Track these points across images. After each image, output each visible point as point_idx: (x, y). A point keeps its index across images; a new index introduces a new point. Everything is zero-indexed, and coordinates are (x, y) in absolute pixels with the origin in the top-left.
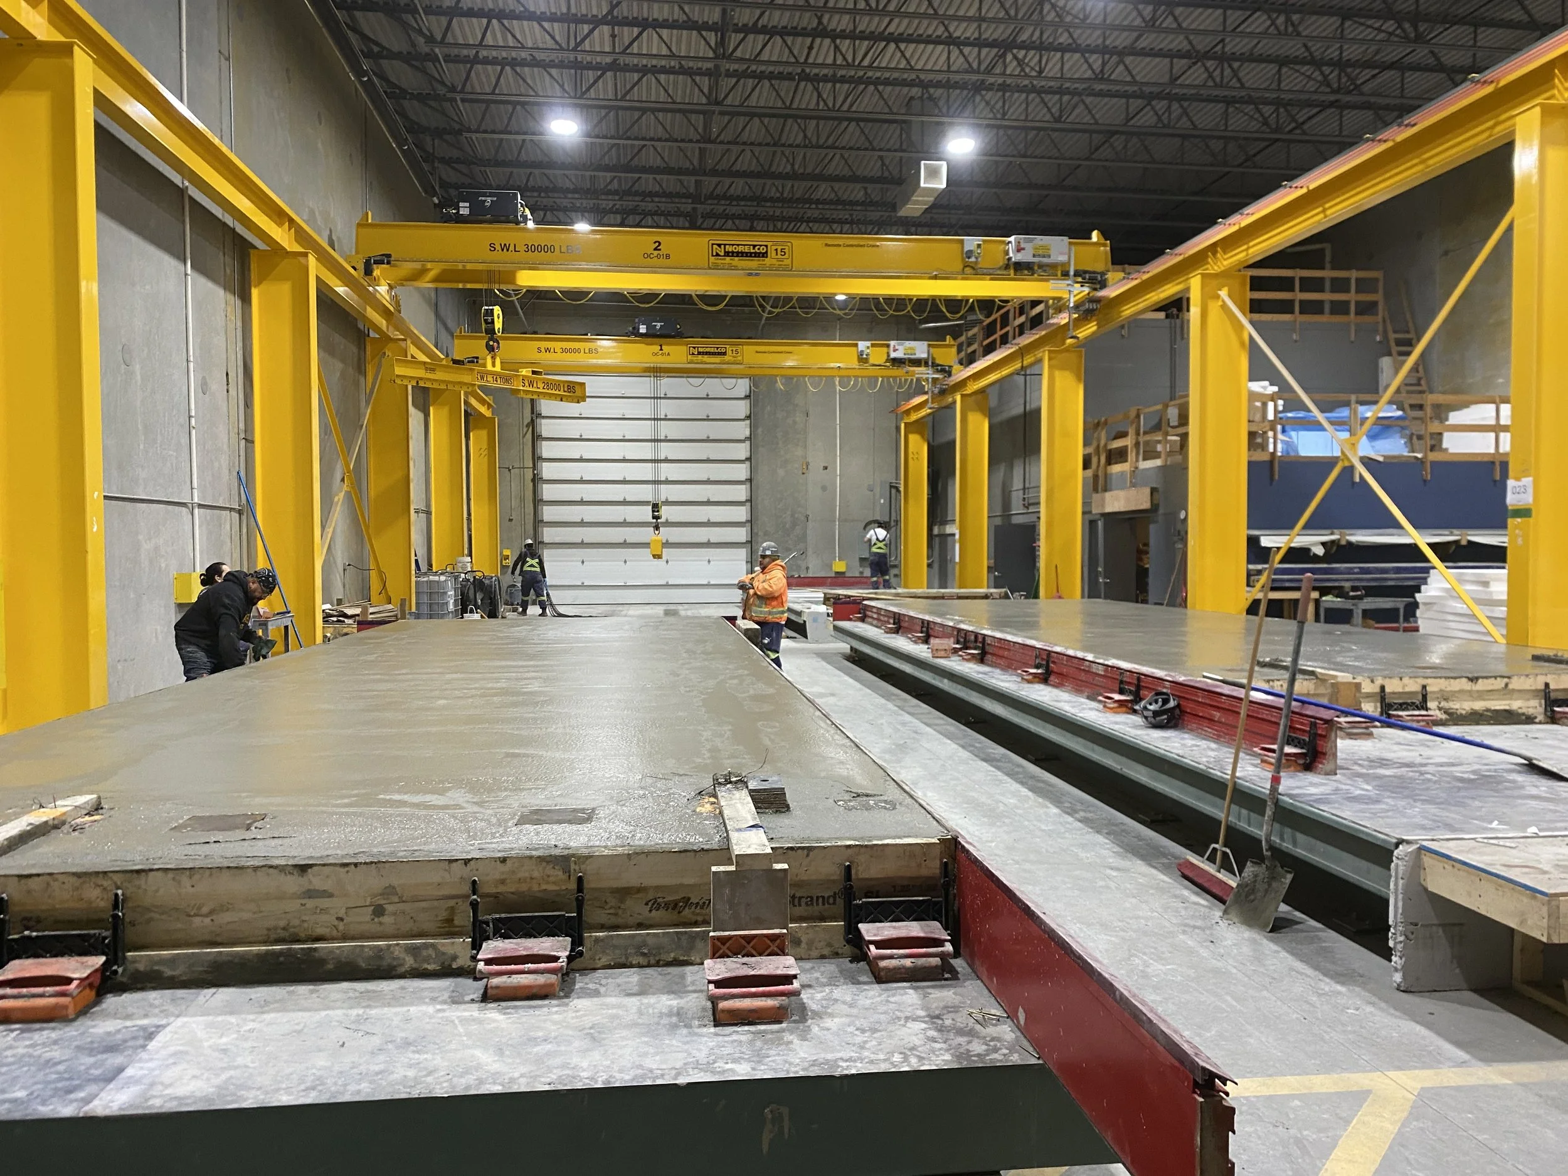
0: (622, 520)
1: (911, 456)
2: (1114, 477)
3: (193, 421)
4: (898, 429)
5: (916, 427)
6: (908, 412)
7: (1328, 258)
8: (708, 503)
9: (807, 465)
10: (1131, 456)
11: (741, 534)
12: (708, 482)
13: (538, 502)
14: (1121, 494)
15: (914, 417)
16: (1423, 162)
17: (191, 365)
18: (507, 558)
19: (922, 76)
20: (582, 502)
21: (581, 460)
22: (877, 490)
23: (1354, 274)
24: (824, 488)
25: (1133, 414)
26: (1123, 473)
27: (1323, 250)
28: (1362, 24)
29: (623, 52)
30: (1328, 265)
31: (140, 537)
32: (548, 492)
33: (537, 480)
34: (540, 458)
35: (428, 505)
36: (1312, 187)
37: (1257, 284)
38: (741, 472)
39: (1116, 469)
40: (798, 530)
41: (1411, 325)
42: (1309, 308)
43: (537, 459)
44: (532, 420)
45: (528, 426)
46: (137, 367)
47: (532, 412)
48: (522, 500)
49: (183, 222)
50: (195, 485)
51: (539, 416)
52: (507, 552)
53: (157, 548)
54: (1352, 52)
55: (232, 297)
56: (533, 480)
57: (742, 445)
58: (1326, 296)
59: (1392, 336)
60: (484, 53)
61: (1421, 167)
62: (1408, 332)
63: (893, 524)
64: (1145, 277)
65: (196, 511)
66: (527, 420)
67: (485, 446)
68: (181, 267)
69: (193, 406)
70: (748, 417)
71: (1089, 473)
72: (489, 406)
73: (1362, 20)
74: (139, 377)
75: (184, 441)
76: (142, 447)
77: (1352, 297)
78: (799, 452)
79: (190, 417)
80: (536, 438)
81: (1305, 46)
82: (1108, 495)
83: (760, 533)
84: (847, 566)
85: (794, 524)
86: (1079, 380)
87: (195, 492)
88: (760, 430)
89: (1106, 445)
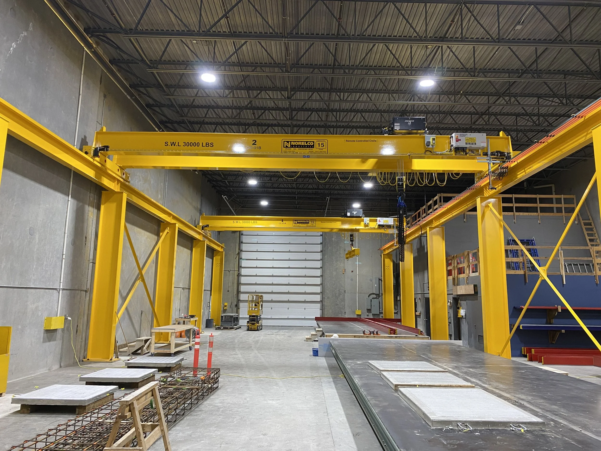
0: (271, 291)
1: (386, 268)
2: (460, 279)
3: (64, 256)
4: (381, 256)
5: (389, 255)
6: (385, 250)
7: (553, 190)
8: (305, 285)
9: (345, 270)
10: (467, 271)
11: (318, 298)
12: (305, 276)
13: (239, 284)
14: (463, 287)
15: (387, 252)
16: (560, 150)
17: (66, 234)
18: (226, 306)
19: (371, 124)
20: (256, 284)
21: (256, 268)
22: (374, 281)
23: (562, 196)
24: (352, 280)
25: (466, 253)
26: (464, 278)
27: (551, 187)
28: (547, 100)
29: (258, 119)
30: (554, 193)
31: (29, 303)
32: (243, 280)
33: (239, 275)
34: (241, 267)
35: (189, 286)
36: (518, 162)
37: (505, 200)
38: (318, 273)
39: (461, 276)
40: (341, 297)
41: (590, 217)
42: (543, 210)
43: (240, 267)
44: (239, 253)
45: (237, 255)
46: (37, 236)
47: (239, 250)
48: (233, 283)
49: (70, 182)
50: (62, 281)
51: (242, 251)
52: (226, 304)
53: (37, 308)
54: (543, 110)
55: (92, 209)
56: (238, 276)
57: (319, 262)
58: (555, 205)
59: (582, 222)
60: (206, 120)
61: (560, 153)
62: (589, 220)
63: (380, 295)
64: (462, 198)
65: (61, 292)
66: (237, 252)
67: (219, 262)
68: (67, 198)
69: (65, 250)
70: (322, 251)
71: (450, 278)
72: (222, 247)
73: (547, 99)
74: (37, 240)
75: (59, 264)
76: (35, 267)
77: (563, 205)
78: (342, 265)
79: (63, 255)
80: (240, 258)
81: (523, 108)
82: (458, 287)
83: (326, 298)
84: (362, 312)
85: (340, 294)
86: (443, 239)
87: (61, 284)
88: (326, 257)
89: (457, 266)
